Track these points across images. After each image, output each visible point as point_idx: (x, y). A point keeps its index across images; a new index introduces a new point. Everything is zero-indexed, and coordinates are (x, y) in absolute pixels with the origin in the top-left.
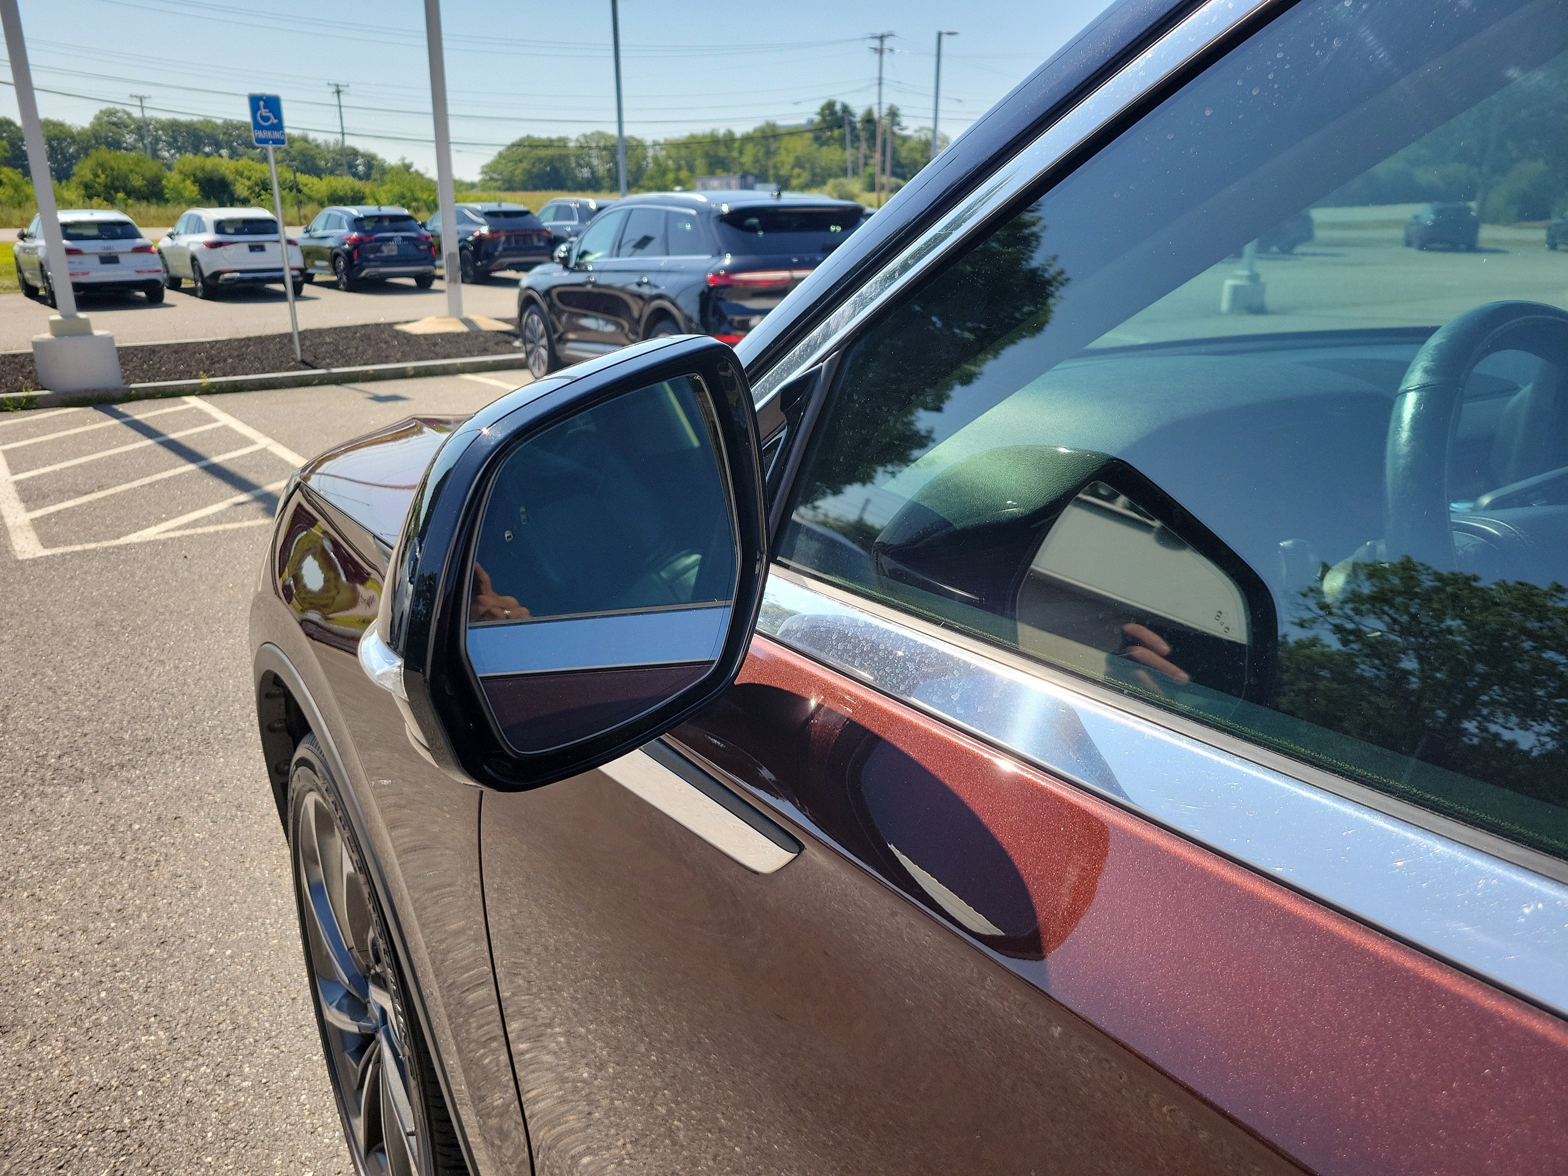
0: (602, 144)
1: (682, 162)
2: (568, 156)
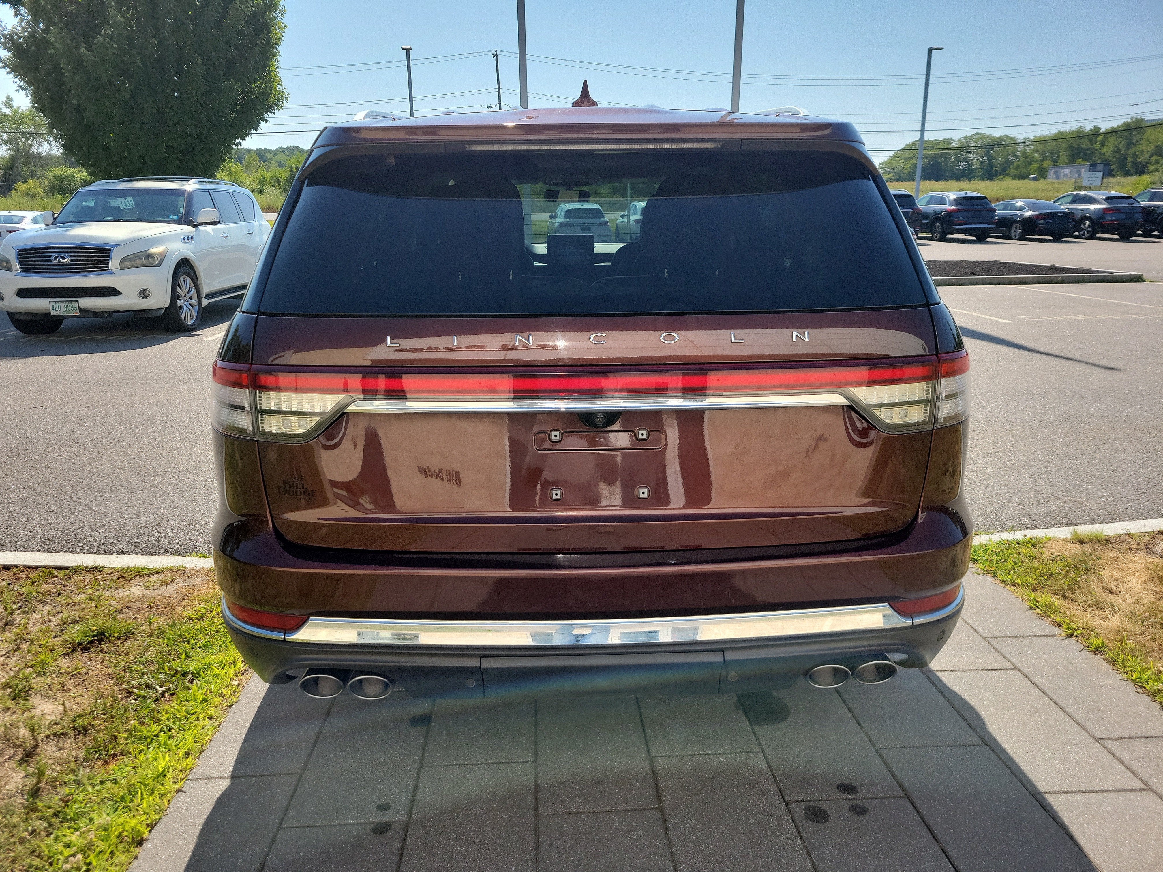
0: (979, 144)
1: (1048, 154)
2: (950, 154)
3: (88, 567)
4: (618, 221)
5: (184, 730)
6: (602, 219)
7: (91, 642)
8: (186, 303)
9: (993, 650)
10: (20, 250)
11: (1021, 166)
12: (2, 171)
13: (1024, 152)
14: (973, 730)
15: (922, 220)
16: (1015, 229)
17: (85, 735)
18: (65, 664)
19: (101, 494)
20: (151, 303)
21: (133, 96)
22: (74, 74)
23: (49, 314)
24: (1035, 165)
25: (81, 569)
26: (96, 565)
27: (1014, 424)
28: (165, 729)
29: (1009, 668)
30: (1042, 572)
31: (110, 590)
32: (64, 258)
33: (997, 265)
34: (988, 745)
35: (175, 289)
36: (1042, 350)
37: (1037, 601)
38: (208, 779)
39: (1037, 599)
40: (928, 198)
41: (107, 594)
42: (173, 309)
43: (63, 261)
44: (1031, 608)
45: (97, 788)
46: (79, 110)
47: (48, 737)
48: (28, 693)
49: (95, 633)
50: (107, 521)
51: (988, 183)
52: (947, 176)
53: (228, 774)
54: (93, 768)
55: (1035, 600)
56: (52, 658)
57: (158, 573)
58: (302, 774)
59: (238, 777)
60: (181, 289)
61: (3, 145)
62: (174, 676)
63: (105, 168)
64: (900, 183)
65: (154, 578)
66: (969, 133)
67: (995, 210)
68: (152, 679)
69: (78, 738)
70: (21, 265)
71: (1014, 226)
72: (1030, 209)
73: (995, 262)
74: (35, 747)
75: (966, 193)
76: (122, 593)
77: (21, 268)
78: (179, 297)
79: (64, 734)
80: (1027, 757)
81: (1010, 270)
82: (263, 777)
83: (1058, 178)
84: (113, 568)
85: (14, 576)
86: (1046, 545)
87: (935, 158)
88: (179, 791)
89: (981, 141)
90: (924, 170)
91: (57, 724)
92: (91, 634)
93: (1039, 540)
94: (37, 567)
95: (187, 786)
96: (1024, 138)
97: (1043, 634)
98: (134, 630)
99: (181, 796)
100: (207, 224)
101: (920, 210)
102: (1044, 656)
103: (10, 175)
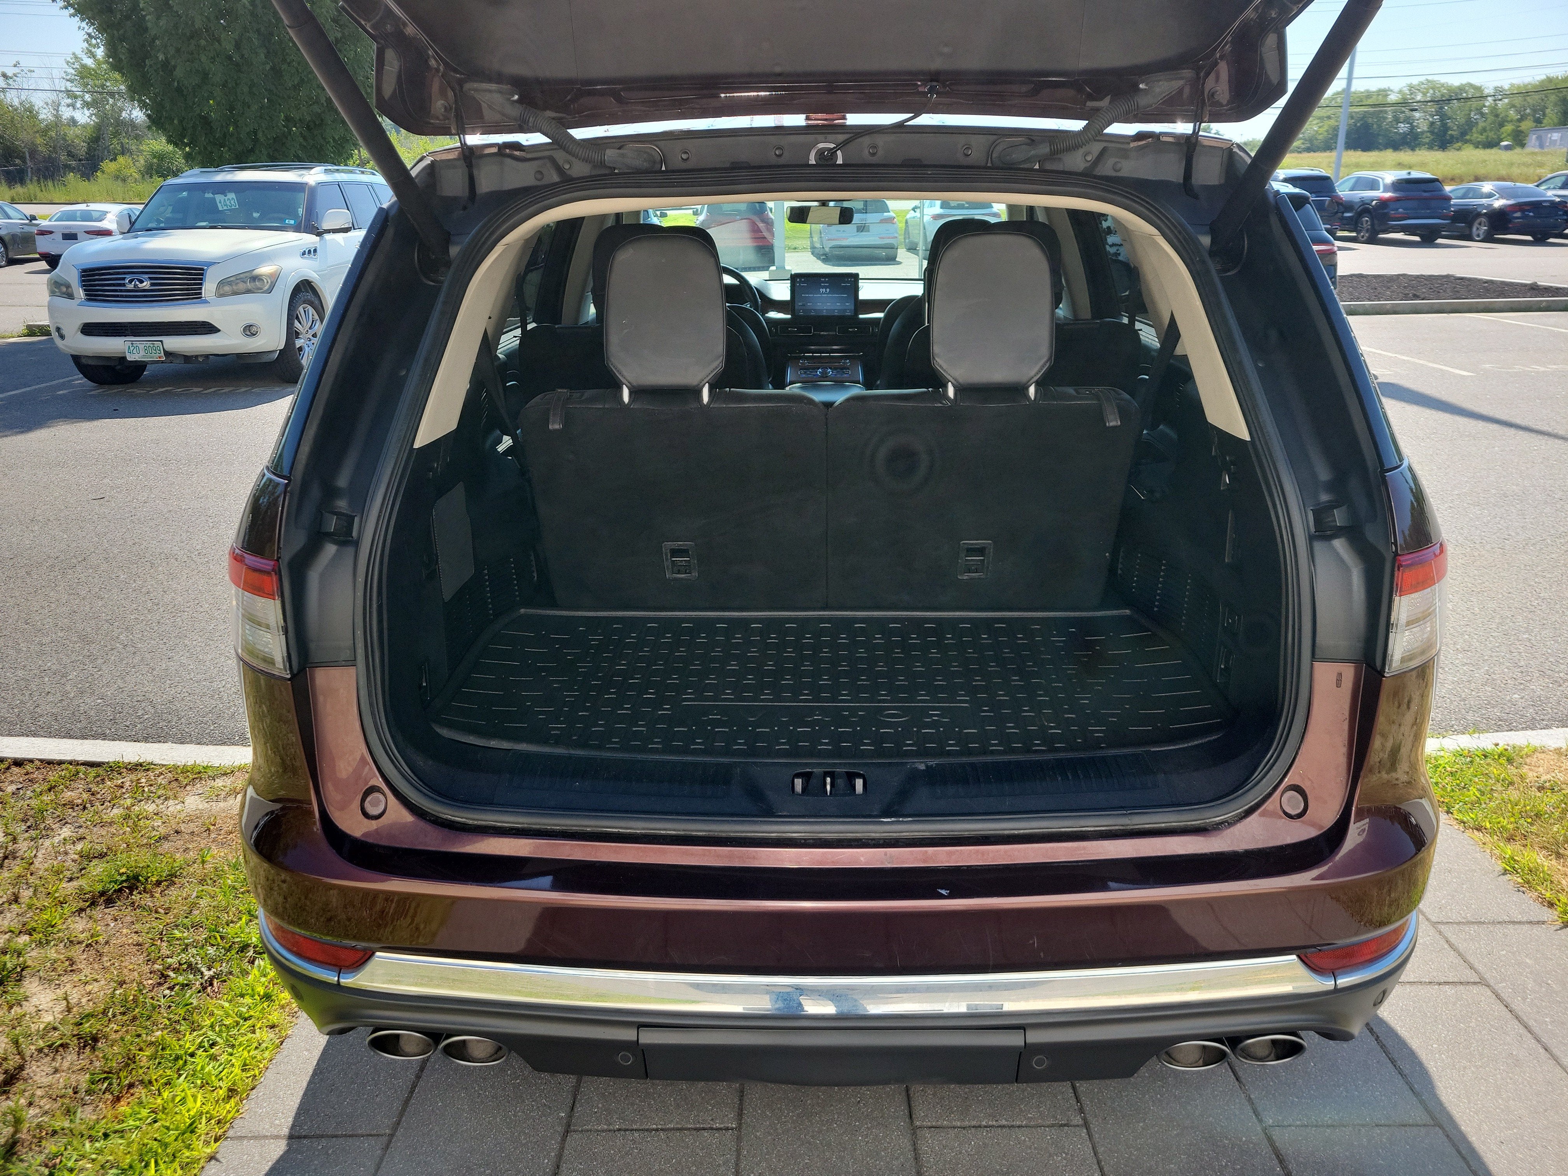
0: (1429, 97)
1: (1528, 111)
2: (1386, 112)
3: (130, 763)
4: (908, 216)
5: (233, 1046)
6: (885, 214)
7: (120, 890)
8: (308, 342)
9: (1446, 946)
10: (84, 271)
11: (1488, 128)
12: (85, 144)
13: (1494, 111)
14: (1416, 1097)
15: (1343, 213)
16: (1479, 226)
17: (93, 1049)
18: (79, 926)
19: (164, 641)
20: (259, 343)
21: (238, 46)
22: (158, 18)
23: (124, 358)
24: (1509, 128)
25: (119, 767)
26: (141, 761)
27: (1477, 546)
28: (206, 1044)
29: (1472, 980)
30: (1523, 810)
31: (157, 801)
32: (141, 282)
33: (1452, 282)
34: (1441, 1127)
35: (293, 324)
36: (1518, 421)
37: (1515, 860)
38: (255, 1138)
39: (1516, 858)
40: (1353, 181)
41: (151, 808)
42: (289, 353)
43: (140, 285)
44: (1505, 872)
45: (97, 1145)
46: (167, 67)
47: (40, 1050)
48: (21, 976)
49: (124, 878)
50: (168, 686)
51: (1438, 155)
52: (1380, 144)
53: (285, 1131)
54: (97, 1106)
55: (1512, 858)
56: (61, 918)
57: (225, 774)
58: (392, 1136)
59: (299, 1137)
60: (300, 323)
61: (85, 108)
62: (229, 950)
63: (205, 148)
64: (1312, 154)
65: (219, 783)
66: (1415, 81)
67: (1450, 199)
68: (197, 955)
69: (83, 1053)
70: (85, 290)
71: (1478, 221)
72: (1502, 197)
73: (1447, 276)
74: (21, 1068)
75: (1409, 173)
76: (172, 807)
77: (86, 295)
78: (297, 335)
79: (64, 1046)
80: (1502, 1152)
81: (1470, 290)
82: (334, 1139)
83: (1541, 146)
84: (164, 765)
85: (27, 777)
86: (1528, 760)
87: (1363, 117)
88: (212, 1158)
89: (1431, 91)
90: (1348, 135)
91: (55, 1029)
92: (118, 878)
93: (1518, 750)
94: (60, 763)
95: (224, 1148)
96: (1496, 88)
97: (1525, 919)
98: (181, 871)
99: (213, 1167)
100: (335, 231)
101: (1341, 199)
102: (1528, 961)
103: (95, 150)
